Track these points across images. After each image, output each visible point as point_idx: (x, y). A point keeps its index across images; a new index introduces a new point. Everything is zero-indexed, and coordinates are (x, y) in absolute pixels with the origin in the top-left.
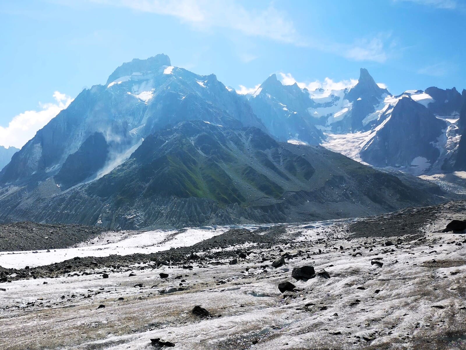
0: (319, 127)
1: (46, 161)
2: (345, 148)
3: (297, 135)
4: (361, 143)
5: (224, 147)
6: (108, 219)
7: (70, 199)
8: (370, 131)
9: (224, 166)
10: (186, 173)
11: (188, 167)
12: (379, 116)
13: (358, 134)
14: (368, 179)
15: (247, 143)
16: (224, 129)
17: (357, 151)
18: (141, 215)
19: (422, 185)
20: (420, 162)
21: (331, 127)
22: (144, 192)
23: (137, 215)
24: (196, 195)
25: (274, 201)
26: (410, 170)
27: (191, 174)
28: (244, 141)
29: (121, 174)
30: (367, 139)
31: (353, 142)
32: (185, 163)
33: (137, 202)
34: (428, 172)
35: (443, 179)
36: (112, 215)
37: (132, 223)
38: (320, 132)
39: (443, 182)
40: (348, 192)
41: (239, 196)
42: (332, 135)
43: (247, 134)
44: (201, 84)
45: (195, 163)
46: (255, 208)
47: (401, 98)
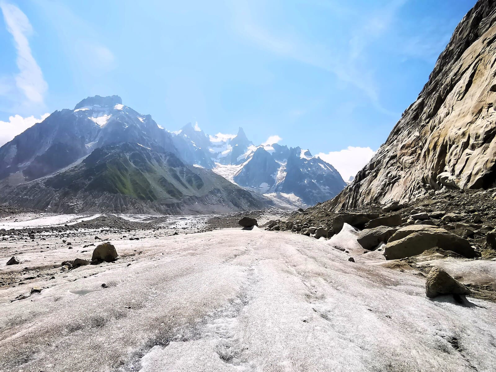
0: (212, 159)
1: (19, 159)
2: (225, 173)
3: (200, 162)
4: (235, 171)
5: (149, 163)
6: (56, 205)
7: (31, 188)
8: (240, 165)
9: (147, 175)
10: (119, 177)
11: (121, 173)
12: (246, 156)
13: (234, 166)
14: (233, 192)
15: (165, 163)
16: (151, 151)
17: (232, 176)
18: (80, 203)
19: (264, 199)
20: (264, 186)
21: (220, 160)
22: (85, 187)
23: (77, 203)
24: (123, 193)
25: (175, 201)
26: (259, 190)
27: (122, 178)
28: (163, 160)
29: (72, 173)
30: (238, 169)
31: (231, 170)
32: (119, 170)
33: (79, 194)
34: (268, 192)
35: (275, 197)
36: (59, 202)
37: (73, 209)
38: (213, 162)
39: (274, 198)
40: (221, 199)
41: (153, 196)
42: (220, 165)
43: (165, 156)
44: (141, 119)
45: (126, 170)
46: (162, 205)
47: (258, 147)
